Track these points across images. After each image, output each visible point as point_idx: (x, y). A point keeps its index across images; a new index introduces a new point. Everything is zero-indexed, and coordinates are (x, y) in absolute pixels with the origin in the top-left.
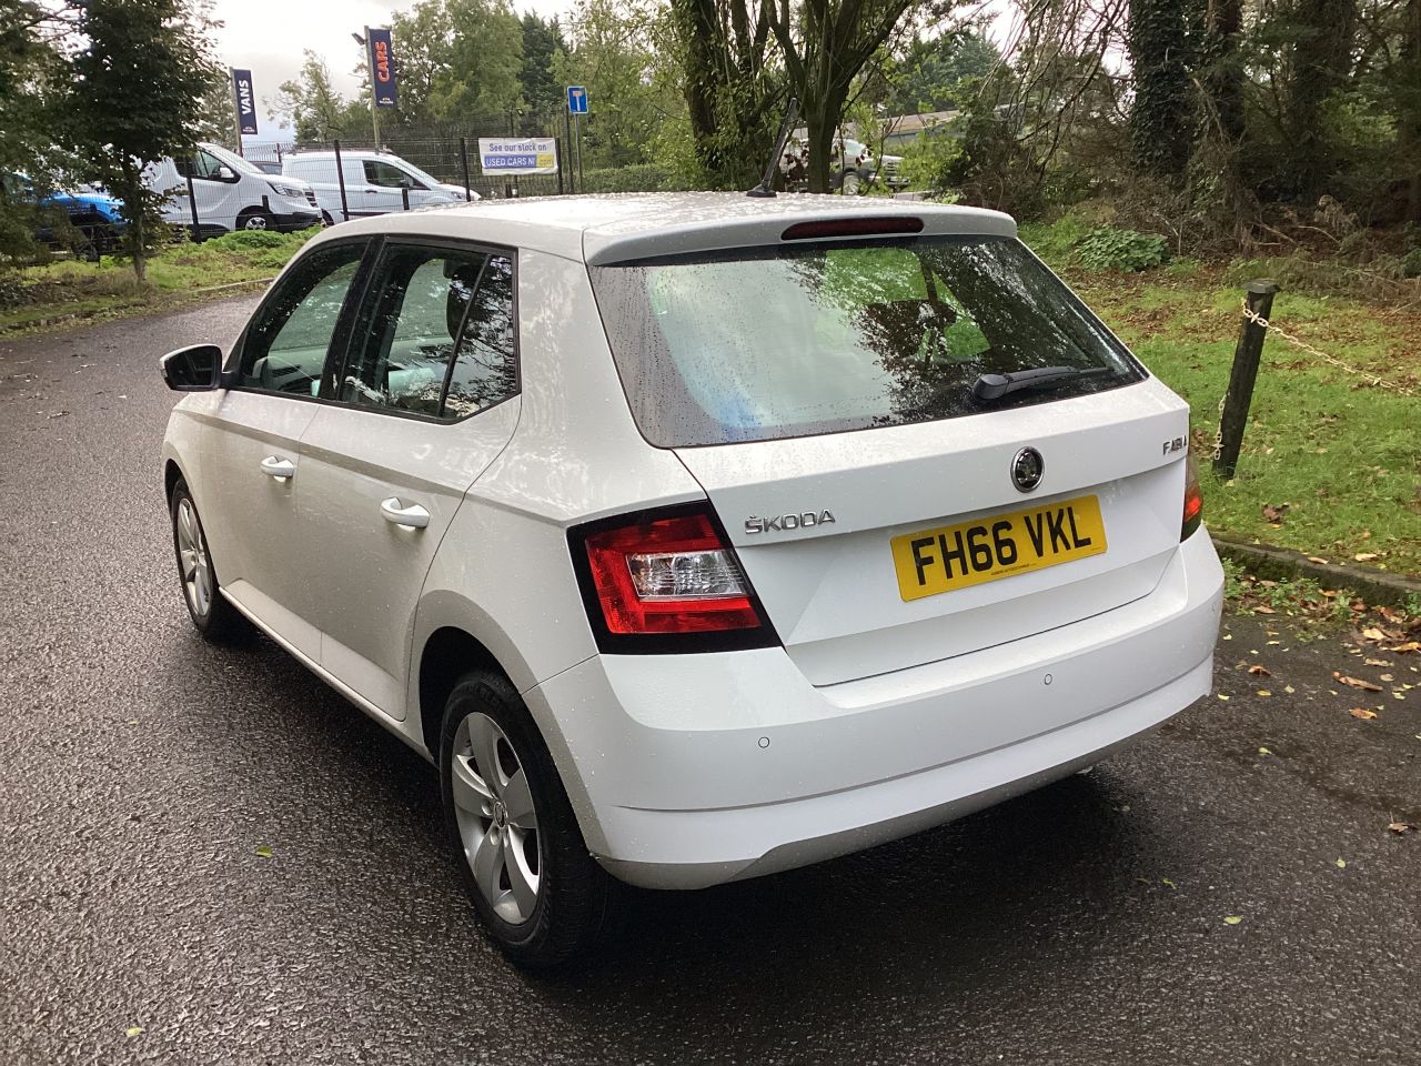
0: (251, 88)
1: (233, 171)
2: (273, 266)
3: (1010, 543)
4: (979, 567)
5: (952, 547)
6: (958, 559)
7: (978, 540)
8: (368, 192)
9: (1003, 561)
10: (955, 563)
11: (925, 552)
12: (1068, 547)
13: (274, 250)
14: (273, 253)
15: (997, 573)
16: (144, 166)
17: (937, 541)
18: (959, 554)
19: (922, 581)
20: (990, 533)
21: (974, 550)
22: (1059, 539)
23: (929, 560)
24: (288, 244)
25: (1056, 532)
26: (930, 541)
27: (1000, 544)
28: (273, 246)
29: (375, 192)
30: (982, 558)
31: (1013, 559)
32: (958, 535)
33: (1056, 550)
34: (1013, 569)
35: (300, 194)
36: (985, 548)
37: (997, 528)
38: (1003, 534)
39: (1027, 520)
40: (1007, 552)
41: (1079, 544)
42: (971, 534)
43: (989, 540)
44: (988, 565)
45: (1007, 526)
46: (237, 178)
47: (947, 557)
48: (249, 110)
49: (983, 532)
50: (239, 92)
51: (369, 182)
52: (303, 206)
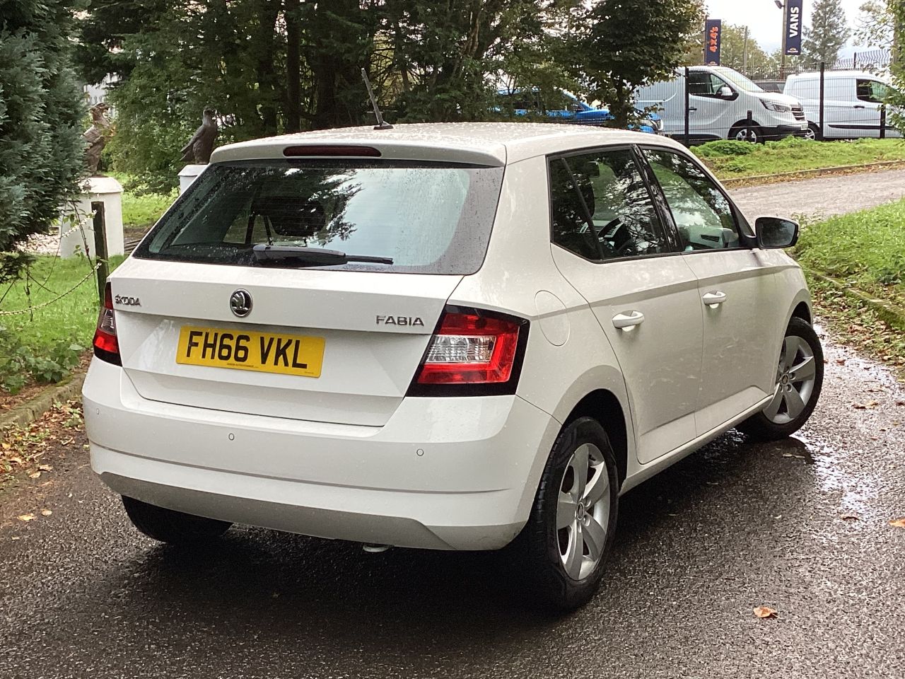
0: (800, 14)
1: (732, 90)
2: (734, 170)
3: (246, 349)
4: (221, 357)
5: (211, 341)
6: (211, 349)
7: (226, 342)
8: (857, 107)
9: (237, 359)
10: (209, 350)
11: (195, 339)
12: (286, 364)
13: (741, 157)
14: (739, 160)
15: (231, 364)
16: (633, 89)
17: (204, 335)
18: (213, 346)
19: (188, 355)
20: (235, 339)
21: (222, 347)
22: (281, 357)
23: (196, 344)
24: (756, 153)
25: (281, 352)
26: (200, 334)
27: (238, 348)
28: (742, 154)
29: (863, 107)
30: (225, 352)
31: (244, 359)
32: (216, 335)
33: (276, 363)
34: (241, 365)
35: (786, 109)
36: (229, 348)
37: (240, 338)
38: (243, 343)
39: (262, 339)
40: (241, 354)
41: (295, 365)
42: (224, 336)
43: (233, 344)
44: (227, 358)
45: (247, 338)
46: (735, 96)
47: (206, 345)
48: (796, 33)
49: (231, 337)
50: (789, 17)
51: (859, 98)
52: (789, 120)
